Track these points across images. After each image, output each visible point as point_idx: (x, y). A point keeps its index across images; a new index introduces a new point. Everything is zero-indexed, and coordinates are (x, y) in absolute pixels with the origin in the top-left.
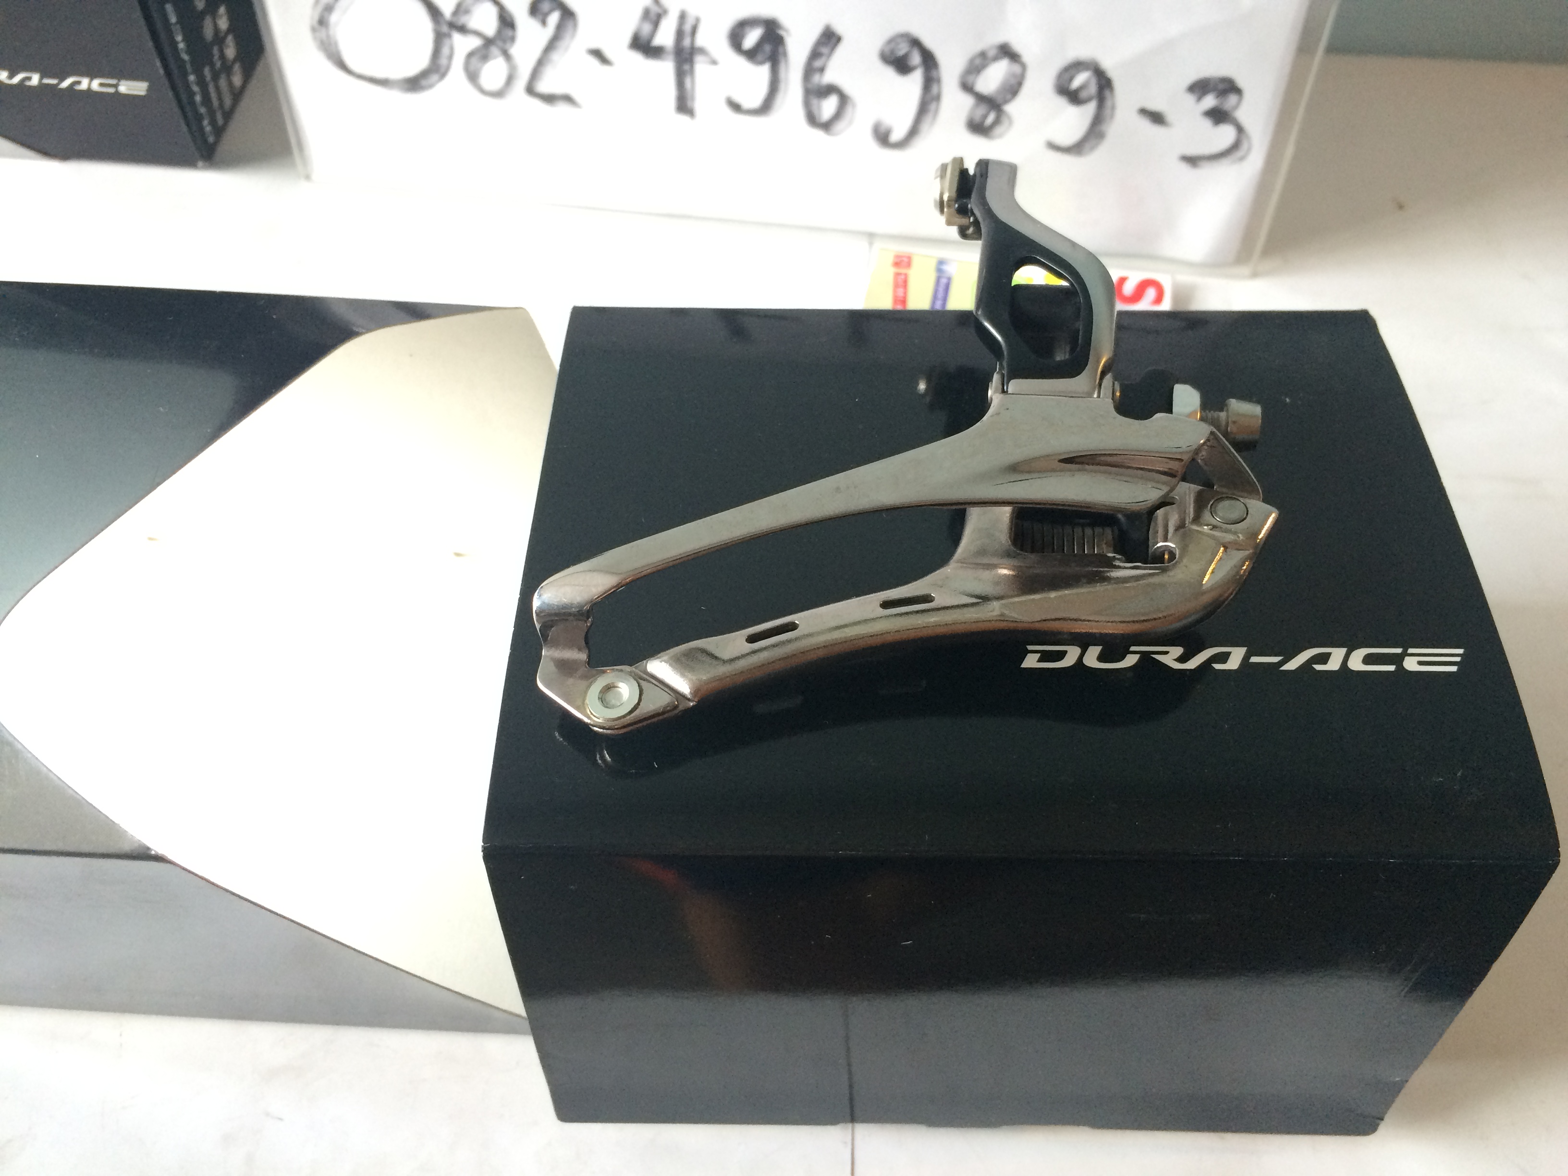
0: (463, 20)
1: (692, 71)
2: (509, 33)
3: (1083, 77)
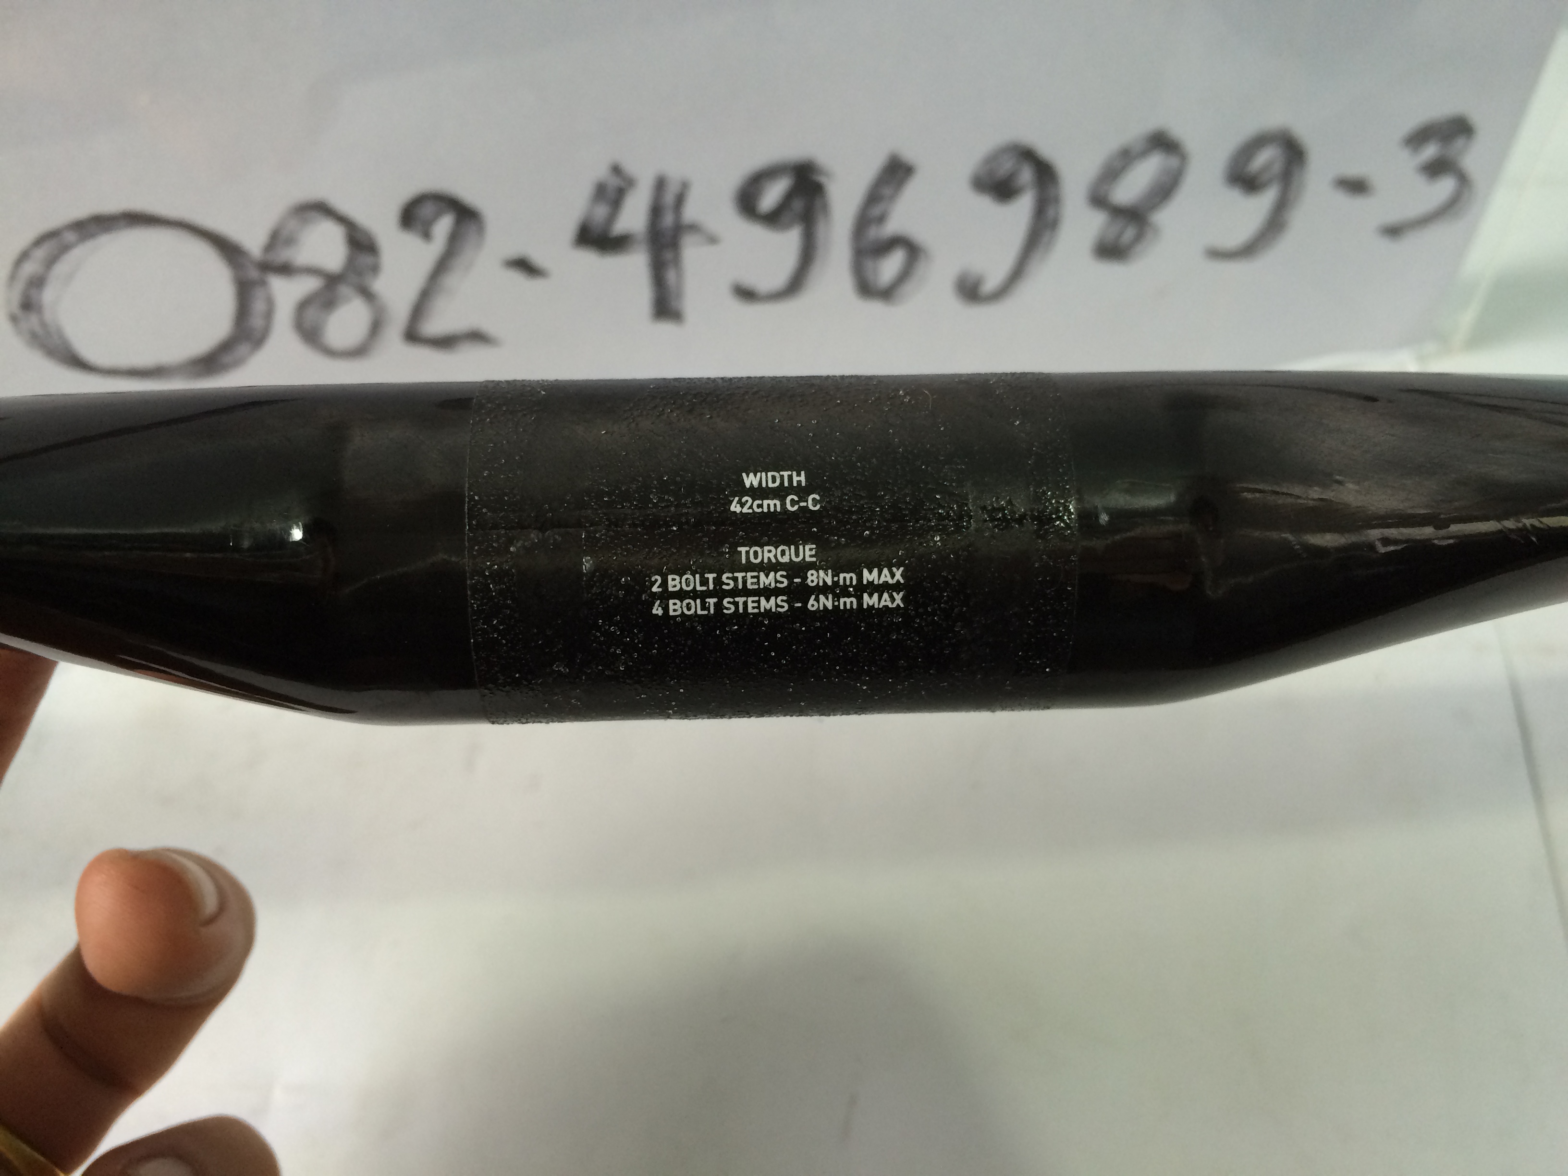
0: (283, 255)
1: (677, 261)
2: (365, 260)
3: (1266, 157)
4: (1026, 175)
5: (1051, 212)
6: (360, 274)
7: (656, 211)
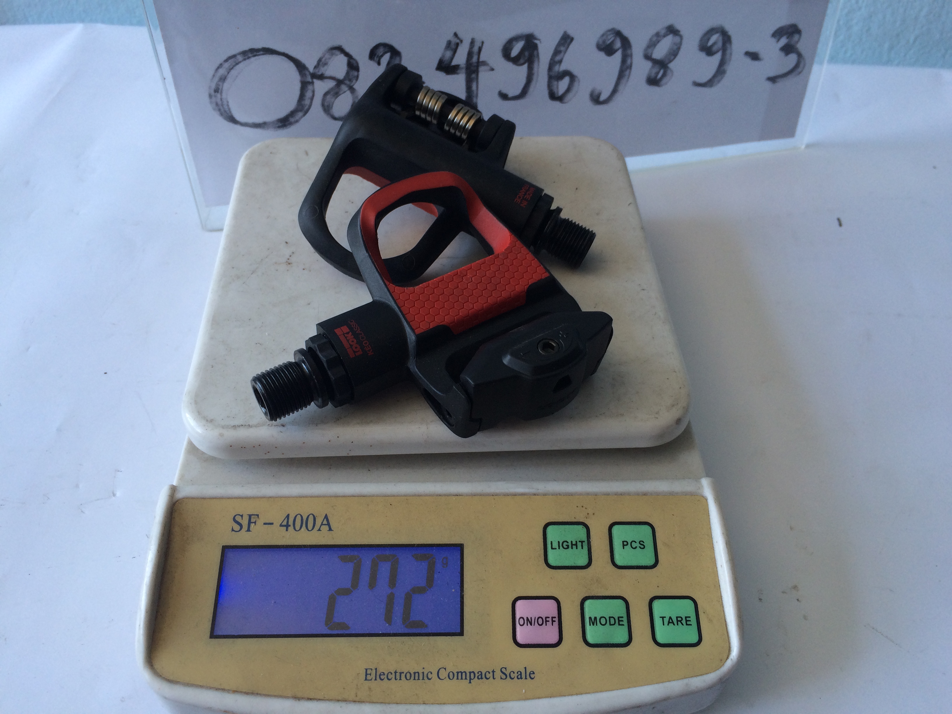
0: (322, 70)
1: (477, 78)
2: (353, 73)
3: (715, 38)
4: (618, 44)
5: (629, 61)
6: (350, 80)
7: (470, 54)
